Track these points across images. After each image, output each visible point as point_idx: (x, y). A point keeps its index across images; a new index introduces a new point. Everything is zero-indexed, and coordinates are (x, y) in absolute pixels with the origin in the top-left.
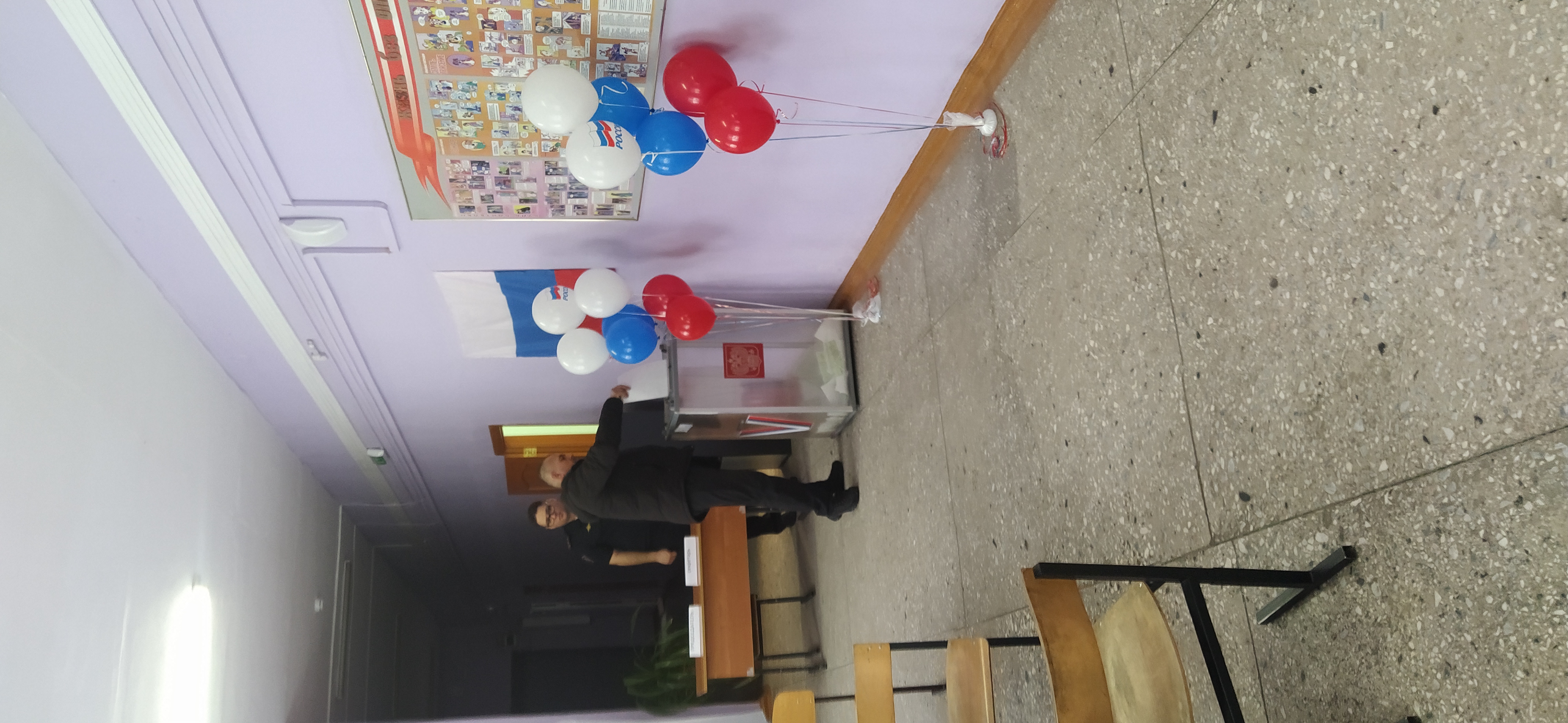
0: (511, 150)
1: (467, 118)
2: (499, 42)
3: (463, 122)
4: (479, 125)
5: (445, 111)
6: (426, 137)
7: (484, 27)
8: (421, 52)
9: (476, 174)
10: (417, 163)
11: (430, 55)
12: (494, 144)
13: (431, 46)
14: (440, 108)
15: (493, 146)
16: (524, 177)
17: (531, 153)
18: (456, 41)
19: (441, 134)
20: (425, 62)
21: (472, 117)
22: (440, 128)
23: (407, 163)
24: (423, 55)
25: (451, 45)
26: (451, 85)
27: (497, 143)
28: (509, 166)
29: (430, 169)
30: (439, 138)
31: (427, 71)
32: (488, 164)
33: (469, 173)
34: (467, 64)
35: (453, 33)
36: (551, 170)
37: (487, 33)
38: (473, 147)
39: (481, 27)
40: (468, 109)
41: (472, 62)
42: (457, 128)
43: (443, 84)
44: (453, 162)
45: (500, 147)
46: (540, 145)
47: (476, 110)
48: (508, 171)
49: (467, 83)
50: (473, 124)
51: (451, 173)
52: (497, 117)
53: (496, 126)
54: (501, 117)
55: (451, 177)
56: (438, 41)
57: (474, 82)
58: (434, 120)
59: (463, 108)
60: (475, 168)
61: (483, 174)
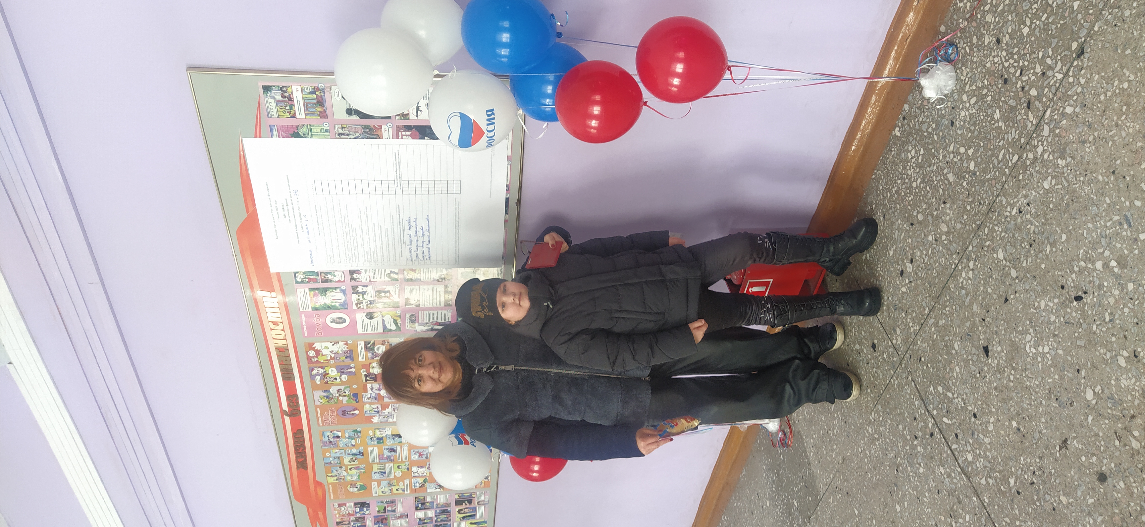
0: (387, 489)
1: (352, 463)
2: (378, 392)
3: (349, 467)
4: (361, 469)
5: (335, 458)
6: (318, 484)
7: (366, 380)
8: (317, 407)
9: (358, 515)
10: (311, 510)
11: (323, 409)
12: (374, 485)
13: (324, 401)
14: (330, 456)
15: (373, 487)
16: (398, 515)
17: (404, 491)
18: (344, 394)
19: (331, 480)
20: (319, 416)
21: (356, 462)
22: (330, 475)
23: (302, 509)
24: (318, 409)
25: (341, 398)
26: (339, 434)
27: (376, 483)
28: (386, 505)
29: (320, 514)
30: (329, 484)
31: (321, 424)
32: (369, 504)
33: (353, 515)
34: (353, 414)
35: (342, 387)
36: (420, 505)
37: (369, 385)
38: (356, 489)
39: (364, 381)
40: (353, 454)
41: (357, 412)
42: (344, 473)
43: (334, 434)
44: (340, 505)
45: (378, 487)
46: (411, 482)
47: (359, 454)
48: (385, 509)
49: (353, 431)
50: (357, 468)
51: (337, 516)
52: (377, 460)
53: (375, 468)
54: (379, 459)
55: (338, 520)
56: (331, 396)
57: (358, 430)
58: (326, 468)
59: (349, 454)
60: (358, 510)
61: (364, 514)
